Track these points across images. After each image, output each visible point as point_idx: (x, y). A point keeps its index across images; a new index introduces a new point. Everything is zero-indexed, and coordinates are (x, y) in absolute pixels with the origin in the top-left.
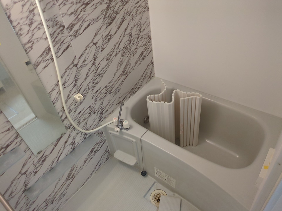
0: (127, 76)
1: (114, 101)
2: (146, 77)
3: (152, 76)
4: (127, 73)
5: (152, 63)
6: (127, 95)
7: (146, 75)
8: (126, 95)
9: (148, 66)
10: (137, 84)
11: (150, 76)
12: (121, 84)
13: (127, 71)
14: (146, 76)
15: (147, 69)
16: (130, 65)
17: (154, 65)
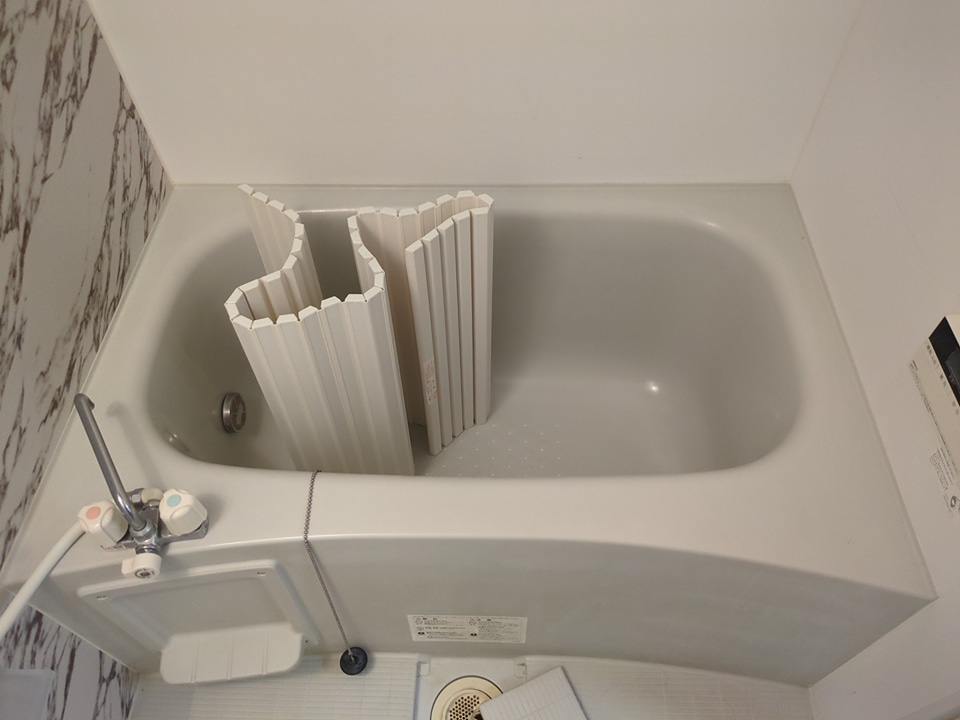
0: (27, 226)
1: (20, 408)
2: (131, 199)
3: (156, 189)
4: (15, 211)
5: (131, 112)
6: (79, 339)
7: (126, 188)
8: (71, 345)
9: (120, 137)
10: (101, 256)
11: (149, 191)
12: (12, 293)
13: (14, 200)
14: (131, 194)
15: (120, 153)
16: (13, 153)
17: (147, 123)
